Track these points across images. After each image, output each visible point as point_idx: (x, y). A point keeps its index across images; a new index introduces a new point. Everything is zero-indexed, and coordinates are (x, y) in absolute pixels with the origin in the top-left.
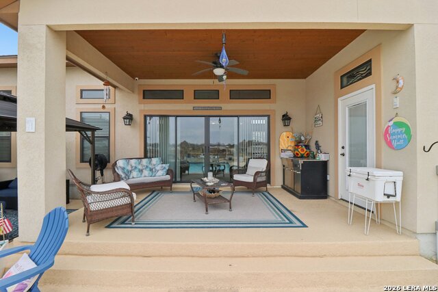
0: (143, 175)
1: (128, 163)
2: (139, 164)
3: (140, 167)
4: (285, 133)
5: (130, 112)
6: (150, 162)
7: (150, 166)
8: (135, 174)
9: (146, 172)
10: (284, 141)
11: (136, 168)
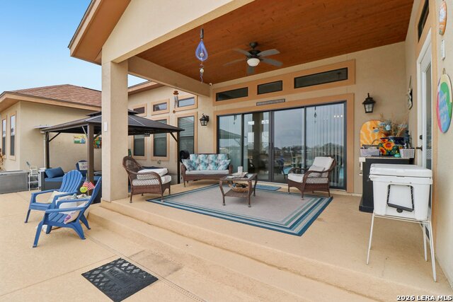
0: (208, 168)
1: (197, 157)
2: (206, 158)
3: (206, 161)
4: (368, 123)
5: (206, 114)
6: (216, 158)
7: (216, 161)
8: (201, 166)
9: (211, 166)
10: (367, 133)
11: (203, 161)
